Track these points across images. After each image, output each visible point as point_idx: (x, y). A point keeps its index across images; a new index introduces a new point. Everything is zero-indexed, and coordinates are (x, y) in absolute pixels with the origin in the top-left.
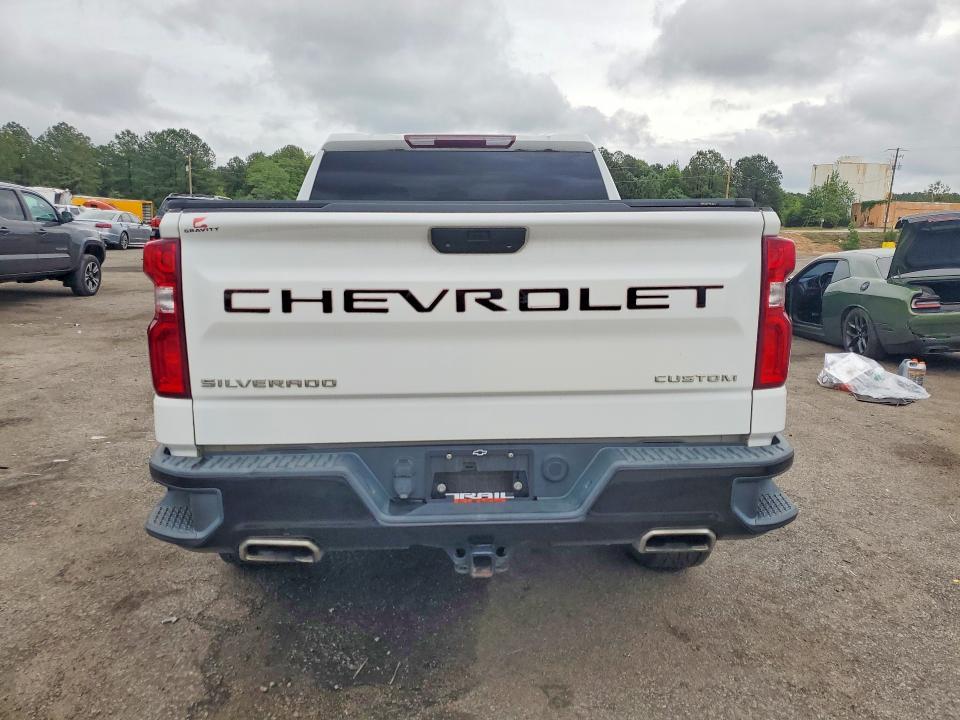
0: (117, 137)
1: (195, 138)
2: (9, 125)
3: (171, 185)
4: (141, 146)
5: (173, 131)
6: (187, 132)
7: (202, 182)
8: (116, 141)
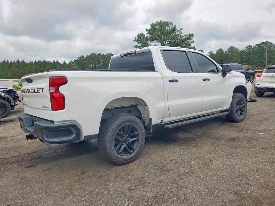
0: (246, 47)
1: (271, 43)
2: (219, 49)
3: (262, 59)
4: (253, 49)
5: (264, 43)
6: (268, 42)
7: (273, 56)
8: (246, 49)
